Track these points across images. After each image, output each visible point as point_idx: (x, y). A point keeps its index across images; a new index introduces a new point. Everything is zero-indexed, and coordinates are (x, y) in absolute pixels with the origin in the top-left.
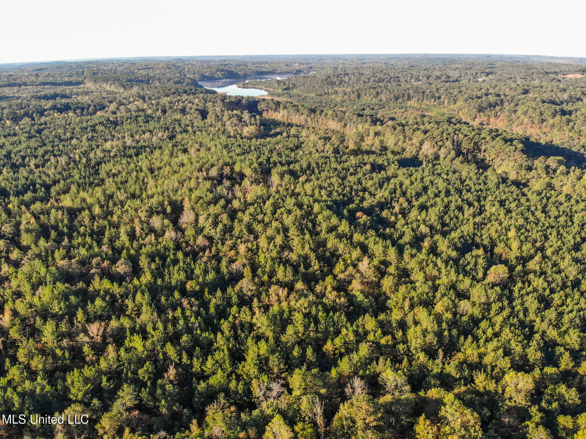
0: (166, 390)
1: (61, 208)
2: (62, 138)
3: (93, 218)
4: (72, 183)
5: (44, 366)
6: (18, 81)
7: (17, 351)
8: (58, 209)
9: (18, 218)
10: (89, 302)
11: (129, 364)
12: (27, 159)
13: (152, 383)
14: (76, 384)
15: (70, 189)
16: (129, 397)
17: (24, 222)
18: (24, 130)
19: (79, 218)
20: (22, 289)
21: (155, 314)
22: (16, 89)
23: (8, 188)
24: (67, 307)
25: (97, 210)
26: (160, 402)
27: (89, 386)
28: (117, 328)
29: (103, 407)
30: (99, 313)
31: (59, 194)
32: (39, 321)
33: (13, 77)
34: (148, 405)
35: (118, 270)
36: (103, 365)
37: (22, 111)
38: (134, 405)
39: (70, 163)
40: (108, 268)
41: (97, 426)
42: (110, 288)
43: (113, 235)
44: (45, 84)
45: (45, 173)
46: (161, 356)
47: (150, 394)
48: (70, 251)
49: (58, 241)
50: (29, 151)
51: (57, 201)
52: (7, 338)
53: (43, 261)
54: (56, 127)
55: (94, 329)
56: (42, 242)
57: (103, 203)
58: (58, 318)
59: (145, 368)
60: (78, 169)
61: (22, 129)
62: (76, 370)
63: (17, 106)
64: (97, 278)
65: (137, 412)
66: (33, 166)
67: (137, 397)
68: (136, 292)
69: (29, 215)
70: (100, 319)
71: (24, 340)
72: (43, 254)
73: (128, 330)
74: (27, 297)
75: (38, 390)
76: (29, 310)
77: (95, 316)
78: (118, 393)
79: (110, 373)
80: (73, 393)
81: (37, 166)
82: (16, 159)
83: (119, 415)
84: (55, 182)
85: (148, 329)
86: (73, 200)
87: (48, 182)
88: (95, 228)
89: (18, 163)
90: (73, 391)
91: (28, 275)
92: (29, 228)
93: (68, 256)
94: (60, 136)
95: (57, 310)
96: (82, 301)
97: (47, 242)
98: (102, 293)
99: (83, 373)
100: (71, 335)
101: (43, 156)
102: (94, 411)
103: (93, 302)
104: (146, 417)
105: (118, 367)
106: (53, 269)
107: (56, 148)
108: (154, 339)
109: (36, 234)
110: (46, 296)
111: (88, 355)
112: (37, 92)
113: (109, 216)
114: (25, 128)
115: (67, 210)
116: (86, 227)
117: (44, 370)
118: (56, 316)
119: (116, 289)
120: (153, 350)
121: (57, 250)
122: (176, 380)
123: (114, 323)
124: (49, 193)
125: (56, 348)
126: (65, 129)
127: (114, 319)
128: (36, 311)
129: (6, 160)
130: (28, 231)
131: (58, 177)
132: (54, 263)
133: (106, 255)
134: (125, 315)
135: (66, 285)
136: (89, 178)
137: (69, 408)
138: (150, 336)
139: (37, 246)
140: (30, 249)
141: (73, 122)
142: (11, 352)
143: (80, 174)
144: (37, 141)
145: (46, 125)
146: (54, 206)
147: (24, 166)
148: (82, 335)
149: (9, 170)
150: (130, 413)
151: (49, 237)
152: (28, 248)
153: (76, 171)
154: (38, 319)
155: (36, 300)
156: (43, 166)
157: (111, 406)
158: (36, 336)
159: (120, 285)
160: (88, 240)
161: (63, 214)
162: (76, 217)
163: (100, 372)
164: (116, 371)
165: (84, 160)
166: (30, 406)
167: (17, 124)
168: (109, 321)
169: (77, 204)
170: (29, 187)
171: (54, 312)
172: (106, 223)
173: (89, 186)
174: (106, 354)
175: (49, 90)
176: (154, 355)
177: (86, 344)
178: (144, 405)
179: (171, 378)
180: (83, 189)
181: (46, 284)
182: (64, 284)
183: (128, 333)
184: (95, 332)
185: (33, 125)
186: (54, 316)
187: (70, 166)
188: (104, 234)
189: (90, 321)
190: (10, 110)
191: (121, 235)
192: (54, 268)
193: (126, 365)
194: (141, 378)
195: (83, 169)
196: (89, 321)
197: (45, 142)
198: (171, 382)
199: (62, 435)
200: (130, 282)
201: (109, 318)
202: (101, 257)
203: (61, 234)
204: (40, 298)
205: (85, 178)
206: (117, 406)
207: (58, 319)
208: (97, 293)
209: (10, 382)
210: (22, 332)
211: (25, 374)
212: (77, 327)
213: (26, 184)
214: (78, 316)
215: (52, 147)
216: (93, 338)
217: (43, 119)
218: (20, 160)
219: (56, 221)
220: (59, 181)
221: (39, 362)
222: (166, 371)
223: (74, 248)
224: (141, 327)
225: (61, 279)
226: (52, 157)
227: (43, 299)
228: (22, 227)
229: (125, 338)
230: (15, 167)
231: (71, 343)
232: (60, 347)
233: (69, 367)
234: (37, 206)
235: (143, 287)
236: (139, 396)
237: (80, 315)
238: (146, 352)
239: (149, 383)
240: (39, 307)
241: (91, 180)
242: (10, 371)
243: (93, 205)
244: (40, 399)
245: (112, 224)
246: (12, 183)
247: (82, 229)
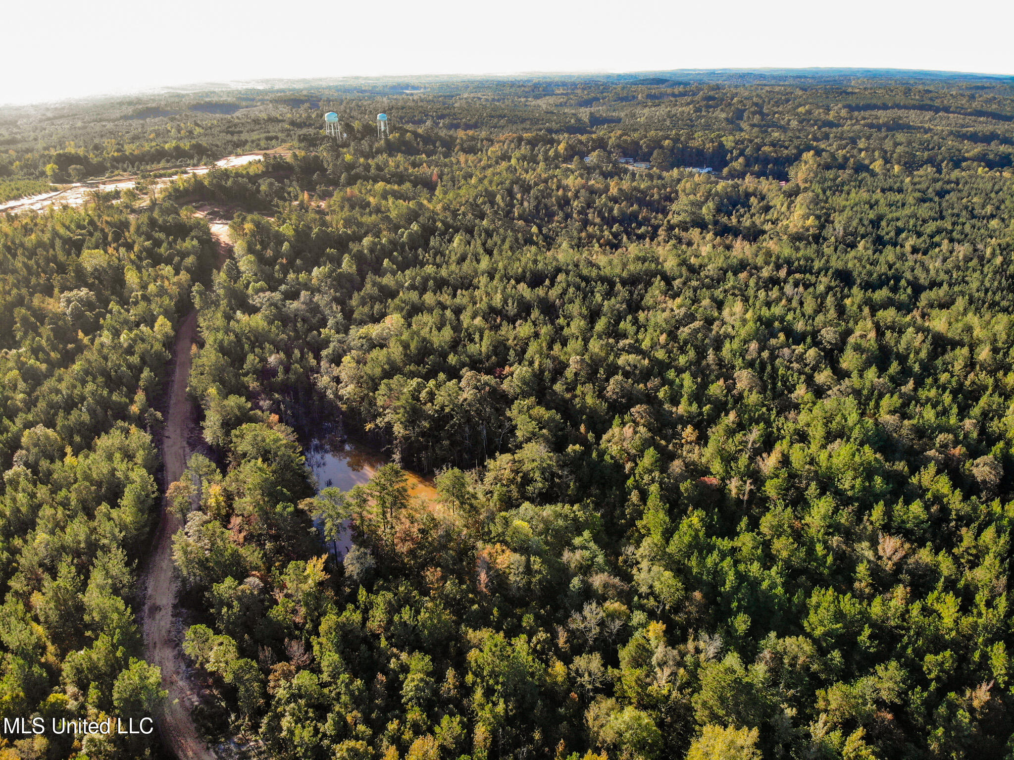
0: (955, 716)
1: (926, 331)
2: (975, 212)
3: (971, 365)
4: (962, 293)
5: (790, 556)
6: (937, 103)
7: (763, 514)
8: (919, 329)
9: (851, 324)
10: (901, 500)
11: (918, 634)
12: (903, 235)
13: (937, 689)
14: (821, 610)
15: (953, 302)
16: (891, 684)
17: (858, 333)
18: (918, 187)
19: (948, 357)
20: (811, 431)
21: (1003, 580)
22: (928, 115)
23: (855, 274)
24: (864, 489)
25: (984, 354)
26: (937, 728)
27: (838, 626)
28: (927, 565)
29: (843, 670)
30: (909, 525)
31: (931, 306)
32: (813, 489)
33: (930, 95)
34: (914, 718)
35: (975, 471)
36: (876, 609)
37: (926, 154)
38: (892, 702)
39: (971, 259)
40: (959, 461)
41: (820, 693)
42: (947, 496)
43: (994, 407)
44: (979, 113)
45: (923, 265)
46: (977, 656)
47: (925, 702)
48: (909, 405)
49: (897, 382)
50: (912, 222)
51: (923, 316)
52: (759, 489)
53: (860, 403)
54: (973, 193)
55: (890, 545)
56: (871, 374)
57: (1000, 345)
58: (843, 499)
59: (939, 658)
60: (982, 272)
61: (915, 184)
62: (831, 590)
63: (921, 144)
64: (932, 468)
65: (889, 716)
66: (908, 248)
67: (902, 694)
68: (986, 524)
69: (869, 324)
70: (905, 536)
71: (780, 504)
72: (865, 392)
73: (942, 579)
74: (813, 446)
75: (765, 585)
76: (807, 467)
77: (900, 527)
78: (877, 667)
79: (880, 628)
80: (811, 621)
81: (915, 250)
82: (887, 231)
83: (860, 701)
84: (934, 284)
85: (977, 597)
86: (950, 324)
87: (922, 281)
88: (967, 383)
89: (887, 238)
90: (813, 618)
91: (828, 414)
92: (860, 345)
93: (903, 412)
94: (973, 209)
95: (847, 486)
96: (890, 492)
97: (879, 377)
98: (929, 495)
99: (839, 602)
100: (849, 536)
101: (932, 236)
102: (828, 667)
103: (907, 502)
104: (899, 733)
105: (897, 627)
106: (869, 422)
107: (959, 228)
108: (980, 621)
109: (867, 358)
110: (841, 458)
111: (860, 581)
112: (963, 126)
113: (1002, 372)
114: (920, 183)
115: (933, 337)
116: (952, 376)
117: (787, 563)
118: (840, 495)
119: (956, 502)
120: (970, 638)
121: (888, 395)
122: (982, 713)
123: (925, 555)
124: (917, 300)
125: (819, 541)
126: (988, 198)
127: (928, 548)
128: (816, 472)
129: (870, 229)
130: (858, 348)
131: (943, 276)
132: (875, 414)
133: (966, 436)
134: (949, 552)
135: (878, 456)
136: (994, 293)
137: (794, 638)
138: (975, 611)
139: (861, 376)
140: (849, 377)
141: (1005, 188)
142: (756, 511)
143: (982, 282)
144: (931, 209)
145: (958, 184)
146: (915, 323)
147: (895, 245)
148: (865, 544)
149: (868, 246)
150: (879, 709)
151: (886, 370)
152: (847, 374)
153: (977, 275)
154: (813, 485)
155: (823, 456)
156: (925, 253)
157: (856, 678)
158: (799, 508)
159: (966, 498)
160: (947, 398)
161: (924, 341)
162: (943, 354)
163: (865, 617)
164: (891, 631)
165: (999, 260)
166: (743, 599)
167: (911, 174)
168: (920, 547)
169: (954, 333)
170: (889, 280)
171: (841, 487)
172: (990, 381)
173: (989, 308)
174: (888, 595)
175: (984, 126)
176: (966, 647)
177: (865, 562)
178: (906, 713)
179: (976, 704)
180: (977, 309)
181: (848, 440)
182: (875, 453)
183: (940, 585)
184: (889, 552)
185: (935, 181)
186: (839, 494)
187: (970, 264)
188: (977, 400)
189: (889, 531)
190: (907, 149)
191: (1008, 412)
192: (871, 421)
193: (912, 633)
194: (925, 668)
195: (990, 276)
196: (887, 528)
197: (944, 213)
198: (971, 710)
199: (766, 668)
200: (986, 501)
201: (922, 545)
202: (956, 436)
203: (906, 372)
204: (830, 456)
205: (987, 291)
206: (864, 685)
207: (841, 500)
208: (919, 492)
209: (734, 550)
210: (784, 492)
211: (759, 551)
212: (865, 528)
213: (885, 274)
214: (874, 513)
215: (954, 224)
216: (880, 558)
217: (956, 174)
218: (892, 234)
219: (907, 349)
220: (940, 285)
221: (786, 547)
222: (973, 688)
223: (917, 402)
224: (967, 586)
225: (875, 443)
226: (946, 241)
227: (834, 460)
228: (852, 340)
229: (933, 589)
230: (880, 243)
231: (844, 547)
232: (825, 543)
233: (823, 580)
234: (888, 315)
235: (1005, 522)
236: (907, 694)
237: (877, 512)
238: (954, 633)
239: (933, 686)
240: (823, 469)
241: (997, 298)
242: (741, 536)
243: (981, 341)
244: (762, 599)
245: (999, 388)
246: (864, 267)
247: (944, 377)
